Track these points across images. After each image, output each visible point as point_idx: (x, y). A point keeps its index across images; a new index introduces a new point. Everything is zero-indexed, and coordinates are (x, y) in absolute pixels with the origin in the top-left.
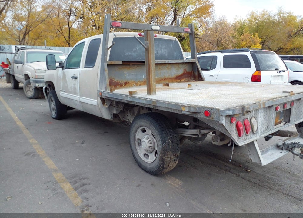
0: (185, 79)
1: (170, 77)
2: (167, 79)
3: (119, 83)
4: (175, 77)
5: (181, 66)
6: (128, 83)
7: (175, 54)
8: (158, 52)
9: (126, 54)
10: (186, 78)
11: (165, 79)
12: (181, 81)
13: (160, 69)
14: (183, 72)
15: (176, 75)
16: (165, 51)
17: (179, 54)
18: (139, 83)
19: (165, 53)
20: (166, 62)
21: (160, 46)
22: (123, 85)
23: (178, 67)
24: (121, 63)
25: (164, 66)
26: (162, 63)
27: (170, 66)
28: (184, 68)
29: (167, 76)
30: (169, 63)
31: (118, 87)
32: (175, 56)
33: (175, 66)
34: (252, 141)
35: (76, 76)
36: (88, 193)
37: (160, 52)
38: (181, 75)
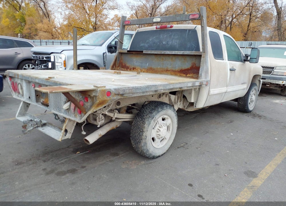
0: (192, 74)
1: (174, 69)
2: (169, 70)
3: (130, 67)
4: (179, 71)
5: (188, 59)
6: (135, 68)
7: (189, 45)
9: (140, 45)
10: (194, 73)
11: (167, 70)
12: (187, 76)
13: (163, 59)
14: (191, 66)
15: (180, 68)
17: (194, 45)
18: (143, 70)
19: (175, 44)
20: (163, 53)
21: (172, 37)
22: (132, 70)
23: (184, 59)
25: (168, 57)
27: (174, 58)
28: (193, 62)
29: (170, 67)
30: (165, 53)
31: (128, 70)
33: (180, 58)
38: (188, 70)
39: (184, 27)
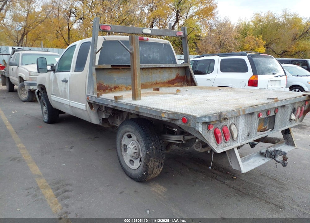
0: (177, 83)
1: (162, 81)
2: (159, 83)
3: (109, 87)
4: (167, 82)
5: (173, 70)
6: (118, 87)
7: (168, 58)
8: (150, 56)
9: (116, 58)
10: (178, 82)
11: (157, 83)
12: (174, 85)
13: (151, 73)
14: (176, 77)
15: (168, 79)
16: (157, 55)
17: (172, 58)
18: (130, 88)
19: (157, 57)
20: (158, 66)
21: (152, 50)
22: (113, 90)
23: (171, 71)
24: (111, 67)
25: (156, 70)
26: (154, 67)
27: (162, 71)
28: (177, 73)
29: (159, 80)
30: (160, 67)
31: (107, 91)
32: (168, 59)
33: (167, 70)
34: (232, 148)
35: (67, 79)
36: (69, 200)
37: (152, 56)
38: (174, 80)
39: (159, 41)
